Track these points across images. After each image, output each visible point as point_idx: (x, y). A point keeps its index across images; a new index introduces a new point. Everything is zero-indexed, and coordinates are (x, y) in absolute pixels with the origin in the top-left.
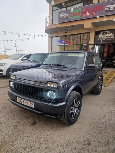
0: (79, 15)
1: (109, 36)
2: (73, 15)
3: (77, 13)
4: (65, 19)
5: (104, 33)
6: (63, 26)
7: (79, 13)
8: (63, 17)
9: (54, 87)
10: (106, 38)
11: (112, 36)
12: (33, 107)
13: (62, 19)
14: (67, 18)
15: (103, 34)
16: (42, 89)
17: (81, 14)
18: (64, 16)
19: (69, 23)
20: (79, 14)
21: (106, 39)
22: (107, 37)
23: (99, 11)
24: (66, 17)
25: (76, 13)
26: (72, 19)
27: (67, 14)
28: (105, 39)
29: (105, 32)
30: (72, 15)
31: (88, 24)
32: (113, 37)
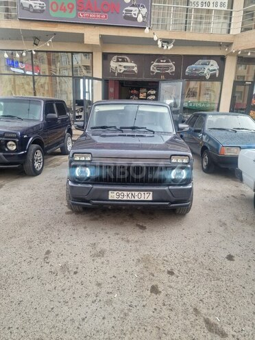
0: (71, 12)
1: (129, 67)
2: (57, 7)
3: (66, 5)
4: (35, 11)
5: (120, 60)
6: (32, 29)
7: (71, 6)
8: (31, 5)
9: (184, 161)
10: (123, 69)
11: (133, 67)
12: (150, 198)
13: (28, 9)
14: (42, 11)
15: (118, 61)
16: (156, 168)
17: (75, 10)
18: (33, 5)
19: (48, 25)
20: (71, 10)
21: (124, 71)
22: (125, 67)
23: (112, 13)
24: (38, 8)
25: (64, 5)
26: (56, 18)
27: (42, 3)
28: (122, 72)
29: (122, 57)
30: (54, 7)
31: (92, 36)
32: (135, 69)
